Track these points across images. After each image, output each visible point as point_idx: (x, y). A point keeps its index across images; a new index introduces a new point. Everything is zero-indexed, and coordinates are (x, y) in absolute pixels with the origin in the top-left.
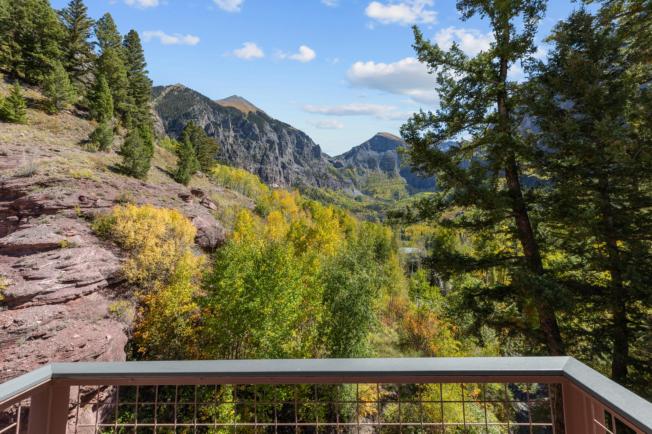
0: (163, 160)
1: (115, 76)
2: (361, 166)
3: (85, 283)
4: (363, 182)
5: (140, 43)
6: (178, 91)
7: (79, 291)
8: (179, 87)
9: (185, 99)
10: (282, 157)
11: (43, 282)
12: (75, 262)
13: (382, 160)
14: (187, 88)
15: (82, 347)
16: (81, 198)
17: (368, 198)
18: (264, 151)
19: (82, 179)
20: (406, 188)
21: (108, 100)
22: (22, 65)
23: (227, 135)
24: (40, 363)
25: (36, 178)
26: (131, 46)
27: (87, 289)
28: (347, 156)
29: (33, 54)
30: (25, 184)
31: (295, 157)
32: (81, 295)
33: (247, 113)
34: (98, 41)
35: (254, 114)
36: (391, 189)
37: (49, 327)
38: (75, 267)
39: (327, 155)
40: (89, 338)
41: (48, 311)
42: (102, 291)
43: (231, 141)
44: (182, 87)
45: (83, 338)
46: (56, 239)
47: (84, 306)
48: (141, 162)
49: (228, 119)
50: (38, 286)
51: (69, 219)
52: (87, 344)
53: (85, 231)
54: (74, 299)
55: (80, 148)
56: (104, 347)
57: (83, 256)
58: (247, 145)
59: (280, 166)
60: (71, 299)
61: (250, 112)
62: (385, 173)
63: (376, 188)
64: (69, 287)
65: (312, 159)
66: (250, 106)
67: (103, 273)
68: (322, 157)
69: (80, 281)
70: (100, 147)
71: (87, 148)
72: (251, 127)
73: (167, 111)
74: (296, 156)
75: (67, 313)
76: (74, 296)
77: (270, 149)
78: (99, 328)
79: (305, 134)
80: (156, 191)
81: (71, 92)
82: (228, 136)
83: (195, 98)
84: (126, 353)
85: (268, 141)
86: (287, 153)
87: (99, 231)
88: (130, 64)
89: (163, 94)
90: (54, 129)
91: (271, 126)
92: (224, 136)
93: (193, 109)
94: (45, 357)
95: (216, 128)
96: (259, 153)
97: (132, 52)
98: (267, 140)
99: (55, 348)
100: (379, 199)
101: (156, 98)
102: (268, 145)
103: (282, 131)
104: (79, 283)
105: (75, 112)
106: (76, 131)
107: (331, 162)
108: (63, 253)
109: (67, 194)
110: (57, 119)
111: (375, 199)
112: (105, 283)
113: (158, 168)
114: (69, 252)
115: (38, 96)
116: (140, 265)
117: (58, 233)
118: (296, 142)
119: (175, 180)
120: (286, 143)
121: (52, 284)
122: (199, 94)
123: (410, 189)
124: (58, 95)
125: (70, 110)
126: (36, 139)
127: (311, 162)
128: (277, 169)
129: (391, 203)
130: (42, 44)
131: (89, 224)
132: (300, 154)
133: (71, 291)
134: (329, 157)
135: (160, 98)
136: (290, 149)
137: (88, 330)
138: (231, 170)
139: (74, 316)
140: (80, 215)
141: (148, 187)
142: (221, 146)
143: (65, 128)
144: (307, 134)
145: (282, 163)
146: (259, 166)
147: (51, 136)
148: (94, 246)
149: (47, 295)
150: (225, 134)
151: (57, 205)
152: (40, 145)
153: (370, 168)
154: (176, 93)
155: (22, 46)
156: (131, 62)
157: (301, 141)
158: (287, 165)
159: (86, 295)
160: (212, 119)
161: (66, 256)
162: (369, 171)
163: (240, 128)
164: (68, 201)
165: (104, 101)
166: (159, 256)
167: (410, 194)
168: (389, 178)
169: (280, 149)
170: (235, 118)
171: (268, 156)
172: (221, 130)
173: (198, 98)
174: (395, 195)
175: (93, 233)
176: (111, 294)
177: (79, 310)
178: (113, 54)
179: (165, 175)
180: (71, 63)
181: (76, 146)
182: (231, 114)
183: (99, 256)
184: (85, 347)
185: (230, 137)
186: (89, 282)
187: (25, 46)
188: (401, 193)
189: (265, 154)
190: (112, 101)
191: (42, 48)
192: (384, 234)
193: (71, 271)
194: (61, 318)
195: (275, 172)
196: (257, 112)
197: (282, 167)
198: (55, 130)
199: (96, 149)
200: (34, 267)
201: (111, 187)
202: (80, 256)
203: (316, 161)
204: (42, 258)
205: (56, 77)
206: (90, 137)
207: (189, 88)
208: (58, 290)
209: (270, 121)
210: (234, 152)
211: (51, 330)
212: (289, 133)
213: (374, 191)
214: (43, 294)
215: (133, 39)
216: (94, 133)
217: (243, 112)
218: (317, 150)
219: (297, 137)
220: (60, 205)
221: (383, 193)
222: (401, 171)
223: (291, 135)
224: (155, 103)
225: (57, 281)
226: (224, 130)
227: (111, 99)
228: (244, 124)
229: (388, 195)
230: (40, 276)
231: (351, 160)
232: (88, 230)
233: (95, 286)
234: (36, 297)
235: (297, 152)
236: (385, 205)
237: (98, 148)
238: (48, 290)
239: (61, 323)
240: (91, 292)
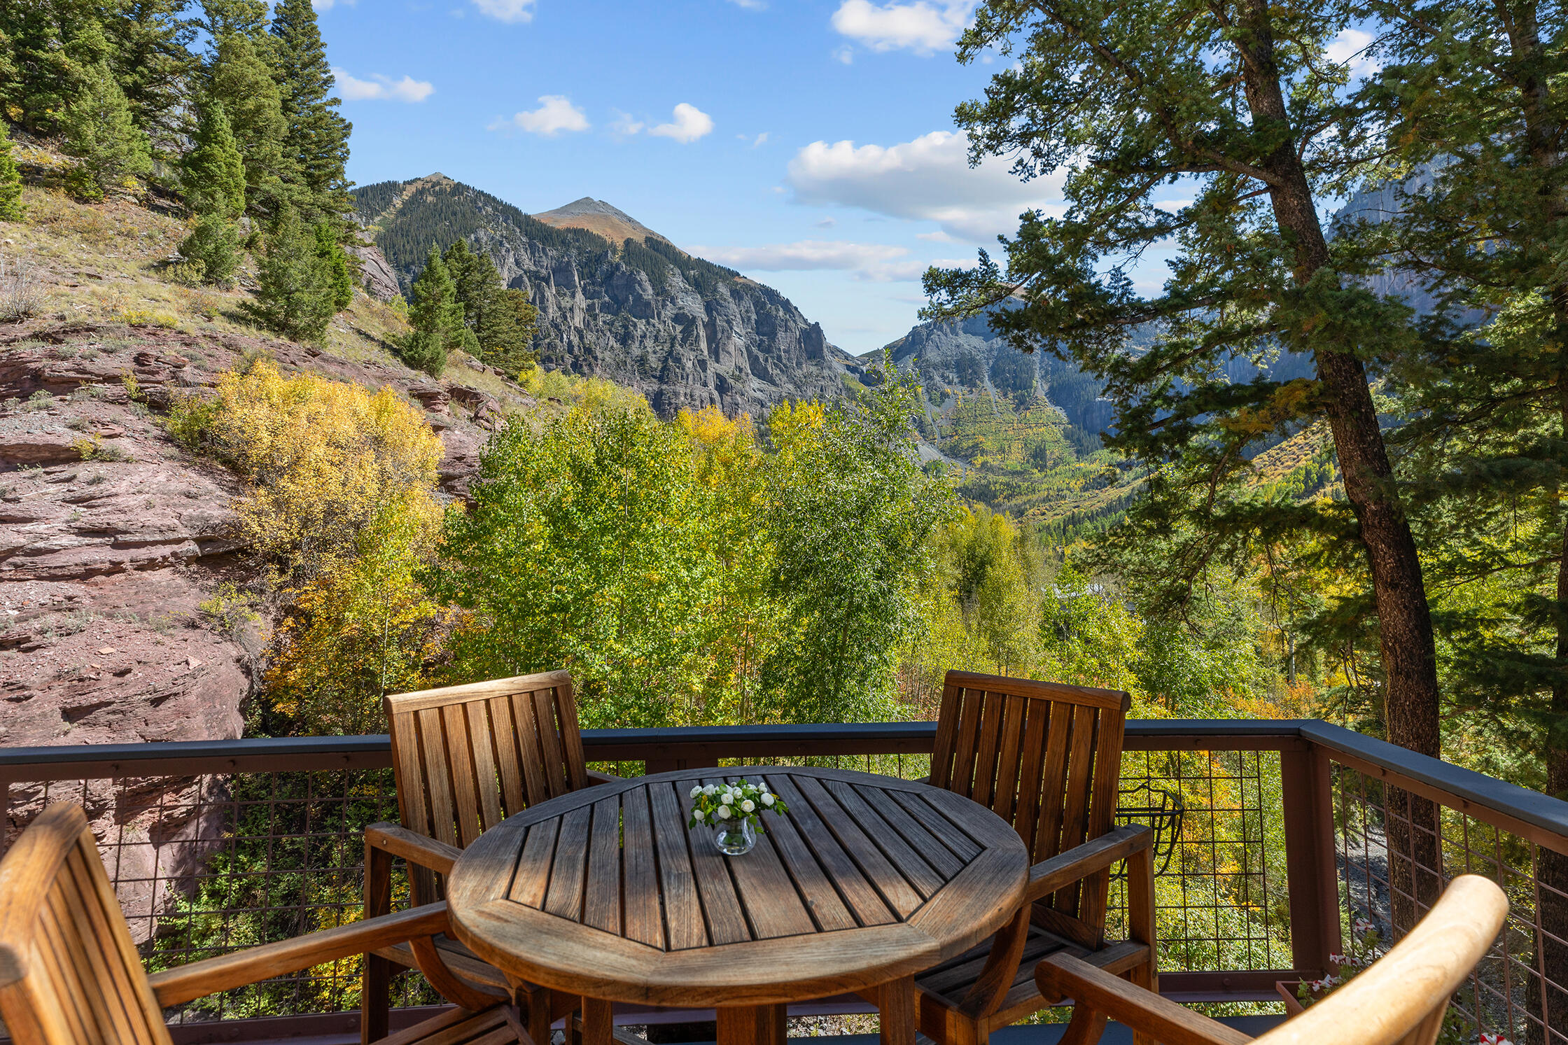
0: (376, 321)
1: (250, 104)
2: (937, 378)
3: (137, 538)
4: (944, 422)
5: (315, 23)
6: (436, 194)
7: (123, 556)
8: (438, 183)
9: (454, 214)
10: (717, 361)
11: (28, 527)
12: (114, 490)
13: (997, 359)
14: (459, 184)
15: (122, 674)
16: (140, 359)
17: (959, 467)
18: (667, 347)
19: (150, 327)
20: (1066, 437)
21: (229, 165)
22: (15, 85)
23: (569, 305)
24: (10, 700)
25: (34, 325)
26: (292, 33)
27: (143, 554)
28: (898, 351)
29: (40, 53)
30: (5, 338)
31: (753, 360)
32: (127, 565)
33: (620, 243)
34: (206, 20)
35: (638, 246)
36: (1025, 440)
37: (37, 626)
38: (113, 500)
39: (841, 351)
40: (139, 659)
41: (37, 592)
42: (182, 568)
43: (578, 320)
44: (445, 182)
45: (125, 657)
46: (69, 440)
47: (132, 591)
48: (306, 297)
49: (569, 263)
50: (16, 535)
51: (107, 405)
52: (135, 671)
53: (147, 432)
54: (108, 573)
55: (156, 276)
56: (180, 681)
57: (137, 479)
58: (622, 331)
59: (712, 386)
60: (98, 572)
61: (628, 242)
62: (1005, 395)
63: (982, 438)
64: (96, 545)
65: (799, 364)
66: (628, 226)
67: (190, 523)
68: (828, 356)
69: (125, 532)
70: (207, 275)
71: (172, 276)
72: (631, 281)
73: (408, 247)
74: (757, 358)
75: (87, 601)
76: (108, 565)
77: (684, 340)
78: (167, 640)
79: (778, 295)
80: (345, 371)
81: (134, 144)
82: (571, 309)
83: (480, 209)
84: (246, 719)
85: (678, 318)
86: (731, 349)
87: (184, 432)
88: (289, 81)
89: (398, 202)
90: (91, 234)
91: (686, 278)
92: (560, 308)
93: (477, 240)
94: (23, 688)
95: (538, 287)
96: (655, 352)
97: (294, 48)
98: (677, 315)
99: (51, 671)
100: (991, 469)
101: (378, 213)
102: (679, 328)
103: (715, 290)
104: (120, 538)
105: (148, 200)
106: (148, 241)
107: (853, 370)
108: (83, 471)
109: (104, 351)
110: (102, 214)
111: (980, 470)
112: (191, 547)
113: (359, 332)
114: (102, 469)
115: (54, 161)
116: (280, 505)
117: (74, 427)
118: (754, 317)
119: (404, 359)
120: (729, 322)
121: (50, 532)
122: (490, 199)
123: (1079, 440)
124: (102, 151)
125: (135, 196)
126: (44, 252)
127: (799, 373)
128: (705, 395)
129: (1025, 480)
130: (62, 26)
131: (159, 419)
132: (768, 350)
133: (102, 554)
134: (847, 357)
135: (389, 214)
136: (738, 341)
137: (140, 645)
138: (573, 383)
139: (107, 609)
140: (135, 396)
141: (324, 360)
142: (553, 334)
143: (120, 234)
144: (784, 294)
145: (718, 376)
146: (656, 387)
147: (83, 250)
148: (167, 463)
149: (37, 559)
150: (563, 304)
151: (78, 371)
152: (53, 264)
153: (962, 383)
154: (430, 199)
155: (14, 34)
156: (292, 75)
157: (768, 315)
158: (730, 381)
159: (141, 568)
160: (528, 264)
161: (92, 476)
162: (960, 391)
163: (601, 286)
164: (105, 364)
165: (219, 167)
166: (334, 487)
167: (1078, 452)
168: (1016, 410)
169: (712, 339)
170: (589, 260)
171: (678, 360)
172: (550, 292)
173: (489, 209)
174: (1035, 456)
175: (168, 439)
176: (209, 578)
177: (119, 598)
178: (243, 47)
179: (377, 349)
180: (137, 77)
181: (145, 272)
182: (578, 248)
183: (177, 485)
184: (128, 676)
185: (577, 311)
186: (148, 538)
187: (20, 35)
188: (1053, 451)
189: (670, 353)
190: (241, 170)
191: (65, 37)
192: (995, 535)
193: (103, 510)
194: (71, 610)
195: (698, 403)
196: (648, 240)
197: (717, 388)
198: (92, 237)
199: (197, 278)
200: (8, 496)
201: (223, 349)
202: (128, 478)
203: (813, 369)
204: (30, 478)
205: (96, 104)
206: (181, 251)
207: (464, 183)
208: (66, 548)
209: (684, 263)
210: (588, 351)
211: (42, 632)
212: (736, 294)
213: (975, 446)
214: (26, 555)
215: (298, 14)
216: (191, 240)
217: (609, 241)
218: (812, 338)
219: (759, 305)
220: (84, 372)
221: (1002, 450)
222: (1051, 388)
223: (741, 298)
224: (377, 228)
225: (64, 527)
226: (558, 292)
227: (239, 163)
228: (613, 273)
229: (1015, 458)
230: (21, 515)
231: (909, 362)
232: (156, 432)
233: (167, 550)
234: (10, 560)
235: (759, 346)
236: (1007, 484)
237: (201, 277)
238: (41, 544)
239: (70, 621)
240: (152, 565)
